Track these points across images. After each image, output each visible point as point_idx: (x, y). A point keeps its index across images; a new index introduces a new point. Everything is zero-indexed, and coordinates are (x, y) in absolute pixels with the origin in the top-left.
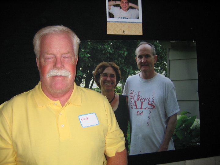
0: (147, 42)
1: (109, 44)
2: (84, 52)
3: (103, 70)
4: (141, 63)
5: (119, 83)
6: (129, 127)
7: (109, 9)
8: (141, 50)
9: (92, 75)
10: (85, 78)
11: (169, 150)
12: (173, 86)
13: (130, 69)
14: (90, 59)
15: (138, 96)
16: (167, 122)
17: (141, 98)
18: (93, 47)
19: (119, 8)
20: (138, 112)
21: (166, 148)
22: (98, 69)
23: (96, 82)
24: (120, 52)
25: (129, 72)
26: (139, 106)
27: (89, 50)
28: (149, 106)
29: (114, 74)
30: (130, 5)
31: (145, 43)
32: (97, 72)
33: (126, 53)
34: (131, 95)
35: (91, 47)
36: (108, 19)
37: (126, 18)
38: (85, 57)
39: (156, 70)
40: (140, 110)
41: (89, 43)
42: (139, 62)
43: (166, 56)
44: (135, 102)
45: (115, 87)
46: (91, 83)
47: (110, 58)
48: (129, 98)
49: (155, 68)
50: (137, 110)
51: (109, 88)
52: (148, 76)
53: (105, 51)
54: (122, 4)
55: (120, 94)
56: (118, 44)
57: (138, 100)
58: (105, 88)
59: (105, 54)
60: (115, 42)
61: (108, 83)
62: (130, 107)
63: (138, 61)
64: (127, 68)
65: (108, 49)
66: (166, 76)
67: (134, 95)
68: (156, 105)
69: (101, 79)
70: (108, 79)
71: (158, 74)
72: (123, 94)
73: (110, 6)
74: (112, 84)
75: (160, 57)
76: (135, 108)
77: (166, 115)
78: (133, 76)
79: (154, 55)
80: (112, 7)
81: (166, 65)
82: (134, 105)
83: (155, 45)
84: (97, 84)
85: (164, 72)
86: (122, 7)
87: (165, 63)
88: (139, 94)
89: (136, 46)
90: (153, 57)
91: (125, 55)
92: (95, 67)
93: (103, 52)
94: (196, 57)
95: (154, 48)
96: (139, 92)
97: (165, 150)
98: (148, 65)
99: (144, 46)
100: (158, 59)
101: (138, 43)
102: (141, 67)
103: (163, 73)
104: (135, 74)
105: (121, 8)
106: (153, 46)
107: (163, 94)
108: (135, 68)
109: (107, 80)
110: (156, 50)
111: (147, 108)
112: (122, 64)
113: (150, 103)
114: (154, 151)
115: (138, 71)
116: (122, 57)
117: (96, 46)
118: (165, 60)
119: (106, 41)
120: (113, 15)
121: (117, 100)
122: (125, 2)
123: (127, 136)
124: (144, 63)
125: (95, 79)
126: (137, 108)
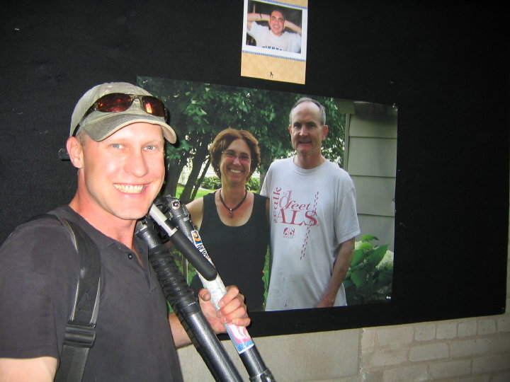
0: (313, 98)
1: (244, 95)
2: (196, 105)
3: (228, 144)
4: (298, 136)
5: (256, 172)
6: (267, 257)
7: (249, 28)
8: (300, 113)
9: (207, 152)
10: (193, 155)
11: (336, 305)
12: (353, 186)
13: (277, 146)
14: (205, 120)
15: (288, 200)
16: (336, 252)
17: (293, 203)
18: (212, 97)
19: (266, 28)
20: (286, 229)
21: (333, 301)
22: (218, 141)
23: (213, 165)
24: (262, 112)
25: (275, 151)
26: (288, 219)
27: (204, 103)
28: (307, 220)
29: (246, 154)
30: (288, 24)
31: (309, 101)
32: (216, 146)
33: (272, 116)
34: (276, 196)
35: (209, 97)
36: (245, 47)
37: (277, 49)
38: (196, 114)
39: (325, 153)
40: (291, 227)
41: (207, 89)
42: (295, 134)
43: (344, 128)
44: (282, 210)
45: (248, 178)
46: (204, 166)
47: (243, 122)
48: (272, 201)
49: (322, 148)
50: (285, 226)
51: (236, 179)
52: (309, 163)
53: (235, 108)
54: (273, 22)
55: (255, 192)
56: (260, 96)
57: (287, 207)
58: (230, 178)
59: (234, 113)
60: (254, 92)
61: (236, 170)
62: (272, 218)
63: (294, 132)
64: (272, 144)
65: (240, 103)
66: (341, 166)
68: (319, 218)
69: (224, 160)
70: (237, 161)
71: (328, 160)
72: (261, 193)
73: (250, 21)
74: (242, 171)
75: (334, 130)
76: (282, 221)
77: (335, 239)
78: (282, 160)
79: (322, 123)
80: (254, 24)
81: (342, 146)
82: (281, 215)
84: (215, 170)
85: (339, 158)
86: (271, 26)
87: (341, 141)
88: (290, 195)
90: (320, 128)
91: (271, 119)
92: (214, 137)
93: (231, 110)
94: (396, 136)
95: (324, 112)
96: (290, 192)
97: (330, 306)
98: (310, 142)
99: (306, 106)
100: (329, 133)
101: (296, 98)
102: (297, 145)
103: (336, 160)
104: (285, 157)
105: (270, 29)
106: (323, 108)
107: (333, 200)
108: (287, 146)
109: (234, 163)
111: (303, 224)
112: (263, 135)
113: (309, 214)
114: (310, 307)
115: (292, 153)
116: (265, 123)
117: (218, 97)
118: (342, 136)
119: (238, 88)
120: (254, 41)
121: (249, 204)
122: (277, 17)
123: (263, 274)
124: (304, 137)
125: (212, 159)
126: (284, 222)
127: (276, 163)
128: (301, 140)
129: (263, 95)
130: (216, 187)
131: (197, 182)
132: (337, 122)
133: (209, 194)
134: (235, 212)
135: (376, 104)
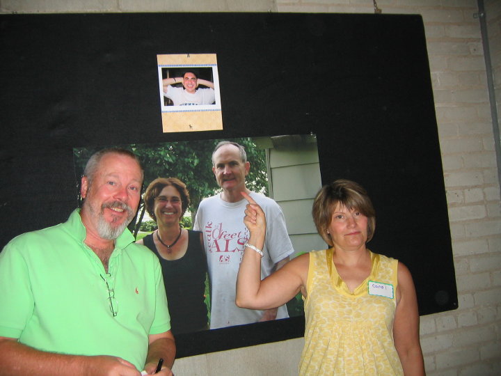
0: (231, 141)
1: (168, 149)
3: (159, 191)
4: (222, 175)
5: (187, 211)
6: (206, 283)
7: (165, 91)
8: (221, 155)
11: (278, 318)
12: (281, 211)
13: (204, 187)
15: (220, 231)
17: (224, 234)
18: (140, 155)
19: (181, 89)
20: (221, 257)
21: (274, 314)
22: (151, 190)
23: (148, 211)
24: (186, 160)
25: (203, 192)
26: (222, 247)
28: (240, 247)
29: (177, 197)
31: (228, 144)
32: (148, 194)
33: (196, 162)
34: (208, 229)
36: (164, 108)
37: (193, 104)
39: (249, 186)
40: (225, 254)
41: (134, 149)
42: (219, 174)
43: (265, 162)
44: (216, 241)
45: (181, 218)
46: (140, 213)
47: (170, 171)
48: (205, 234)
49: (246, 182)
50: (220, 254)
51: (171, 220)
53: (161, 161)
54: (186, 82)
55: (188, 228)
56: (182, 147)
57: (220, 237)
58: (164, 220)
59: (161, 165)
60: (176, 145)
61: (169, 212)
62: (208, 249)
63: (218, 172)
64: (200, 185)
65: (165, 156)
66: (267, 195)
67: (212, 229)
69: (157, 206)
70: (169, 205)
71: (253, 192)
72: (195, 229)
73: (165, 86)
74: (174, 213)
75: (255, 165)
76: (216, 250)
77: (270, 260)
78: (210, 198)
79: (243, 161)
80: (169, 88)
81: (265, 177)
82: (215, 245)
83: (244, 145)
84: (151, 215)
85: (264, 188)
86: (185, 86)
87: (264, 173)
88: (221, 227)
89: (213, 149)
90: (242, 165)
91: (195, 164)
93: (158, 162)
94: (318, 160)
95: (244, 151)
96: (221, 224)
98: (234, 179)
99: (225, 148)
100: (251, 168)
101: (215, 143)
102: (222, 183)
103: (261, 191)
104: (212, 195)
105: (184, 88)
106: (242, 147)
108: (213, 185)
109: (167, 207)
110: (247, 153)
111: (237, 250)
112: (190, 179)
113: (240, 241)
114: (253, 321)
115: (219, 190)
116: (191, 169)
117: (145, 153)
118: (264, 168)
119: (161, 144)
120: (171, 101)
121: (184, 239)
122: (190, 78)
123: (204, 298)
124: (228, 175)
125: (147, 206)
126: (219, 250)
127: (205, 201)
128: (225, 178)
129: (185, 146)
130: (153, 229)
131: (135, 227)
132: (257, 156)
133: (148, 236)
134: (172, 248)
135: (293, 136)
